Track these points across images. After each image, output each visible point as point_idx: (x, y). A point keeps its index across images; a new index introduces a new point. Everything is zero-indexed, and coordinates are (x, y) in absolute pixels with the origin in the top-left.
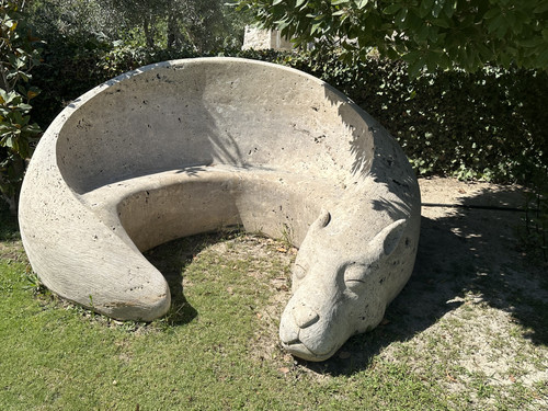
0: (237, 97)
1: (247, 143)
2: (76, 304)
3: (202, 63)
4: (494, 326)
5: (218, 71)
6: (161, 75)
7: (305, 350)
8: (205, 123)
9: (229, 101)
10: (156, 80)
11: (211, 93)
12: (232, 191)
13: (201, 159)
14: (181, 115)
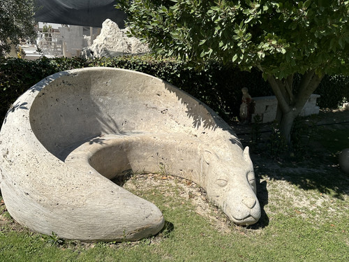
0: (111, 91)
1: (120, 119)
2: (98, 241)
3: (88, 71)
4: (286, 187)
5: (99, 76)
6: (65, 81)
7: (253, 219)
8: (94, 110)
9: (106, 94)
10: (62, 84)
11: (94, 90)
12: (125, 150)
13: (94, 133)
14: (78, 106)
